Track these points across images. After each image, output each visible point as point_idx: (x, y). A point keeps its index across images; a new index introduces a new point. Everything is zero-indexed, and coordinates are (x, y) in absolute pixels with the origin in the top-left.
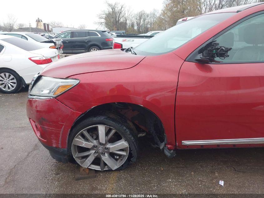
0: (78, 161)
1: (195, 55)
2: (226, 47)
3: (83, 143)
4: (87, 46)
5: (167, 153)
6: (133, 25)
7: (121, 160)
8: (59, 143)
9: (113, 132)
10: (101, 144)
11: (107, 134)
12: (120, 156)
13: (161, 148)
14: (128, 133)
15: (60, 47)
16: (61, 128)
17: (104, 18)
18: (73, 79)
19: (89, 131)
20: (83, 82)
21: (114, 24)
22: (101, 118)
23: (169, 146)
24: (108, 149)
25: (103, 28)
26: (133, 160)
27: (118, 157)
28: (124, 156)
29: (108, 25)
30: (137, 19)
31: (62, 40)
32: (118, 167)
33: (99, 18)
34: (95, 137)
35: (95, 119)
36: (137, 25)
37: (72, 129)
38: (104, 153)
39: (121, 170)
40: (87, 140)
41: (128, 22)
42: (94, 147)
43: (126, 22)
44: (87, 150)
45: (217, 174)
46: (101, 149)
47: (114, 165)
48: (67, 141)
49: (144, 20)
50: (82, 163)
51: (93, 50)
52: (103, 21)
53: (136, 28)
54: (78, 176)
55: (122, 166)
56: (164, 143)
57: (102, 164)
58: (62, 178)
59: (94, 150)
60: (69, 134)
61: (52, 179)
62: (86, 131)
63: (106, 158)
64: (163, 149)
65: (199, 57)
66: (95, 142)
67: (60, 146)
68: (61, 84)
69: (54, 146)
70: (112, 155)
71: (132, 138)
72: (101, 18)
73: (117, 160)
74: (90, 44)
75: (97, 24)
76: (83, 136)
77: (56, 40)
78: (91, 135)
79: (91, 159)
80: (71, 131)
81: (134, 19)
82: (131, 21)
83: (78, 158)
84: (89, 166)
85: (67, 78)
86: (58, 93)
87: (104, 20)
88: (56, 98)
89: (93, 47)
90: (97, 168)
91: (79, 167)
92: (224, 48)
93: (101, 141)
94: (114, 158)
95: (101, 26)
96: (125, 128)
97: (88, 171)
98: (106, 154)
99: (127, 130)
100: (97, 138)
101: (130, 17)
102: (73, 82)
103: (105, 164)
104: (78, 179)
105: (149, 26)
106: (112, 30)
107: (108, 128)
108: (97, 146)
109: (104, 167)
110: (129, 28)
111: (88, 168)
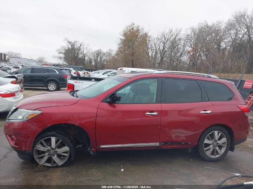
0: (37, 160)
1: (107, 99)
2: (120, 96)
3: (41, 148)
4: (45, 80)
5: (92, 153)
6: (90, 62)
7: (65, 159)
8: (26, 147)
9: (60, 141)
10: (52, 149)
11: (56, 142)
12: (64, 156)
13: (89, 150)
14: (69, 141)
15: (20, 81)
16: (29, 138)
17: (64, 53)
18: (38, 110)
19: (45, 141)
20: (44, 112)
21: (73, 59)
22: (54, 133)
23: (93, 149)
24: (57, 152)
25: (61, 62)
26: (72, 158)
27: (63, 158)
28: (67, 156)
29: (67, 59)
30: (94, 56)
31: (23, 76)
32: (63, 163)
33: (58, 53)
34: (49, 145)
35: (50, 133)
36: (95, 62)
37: (36, 138)
38: (54, 155)
39: (65, 166)
40: (44, 146)
41: (86, 58)
42: (48, 151)
43: (84, 58)
44: (43, 152)
45: (121, 166)
46: (52, 152)
47: (60, 163)
48: (32, 146)
49: (101, 58)
50: (40, 161)
51: (51, 84)
52: (62, 55)
53: (93, 64)
54: (36, 169)
55: (65, 163)
56: (90, 148)
57: (52, 162)
58: (25, 172)
59: (48, 152)
60: (34, 142)
61: (19, 173)
62: (44, 141)
63: (55, 158)
64: (90, 151)
65: (108, 100)
66: (49, 148)
67: (27, 149)
68: (31, 113)
69: (23, 149)
70: (59, 156)
71: (72, 145)
72: (60, 53)
73: (62, 159)
74: (48, 79)
75: (56, 58)
76: (42, 144)
77: (18, 76)
78: (46, 144)
79: (46, 158)
80: (35, 140)
81: (91, 56)
82: (89, 58)
83: (37, 158)
84: (44, 164)
85: (35, 110)
86: (29, 118)
87: (64, 55)
88: (27, 121)
89: (51, 82)
90: (49, 165)
91: (37, 164)
92: (118, 97)
93: (52, 147)
94: (60, 158)
95: (60, 60)
96: (67, 139)
97: (43, 167)
98: (55, 155)
99: (69, 140)
100: (50, 145)
101: (88, 54)
102: (38, 112)
103: (55, 162)
104: (36, 172)
105: (105, 63)
106: (70, 65)
107: (57, 139)
108: (50, 150)
109: (54, 165)
110: (87, 64)
111: (43, 165)
